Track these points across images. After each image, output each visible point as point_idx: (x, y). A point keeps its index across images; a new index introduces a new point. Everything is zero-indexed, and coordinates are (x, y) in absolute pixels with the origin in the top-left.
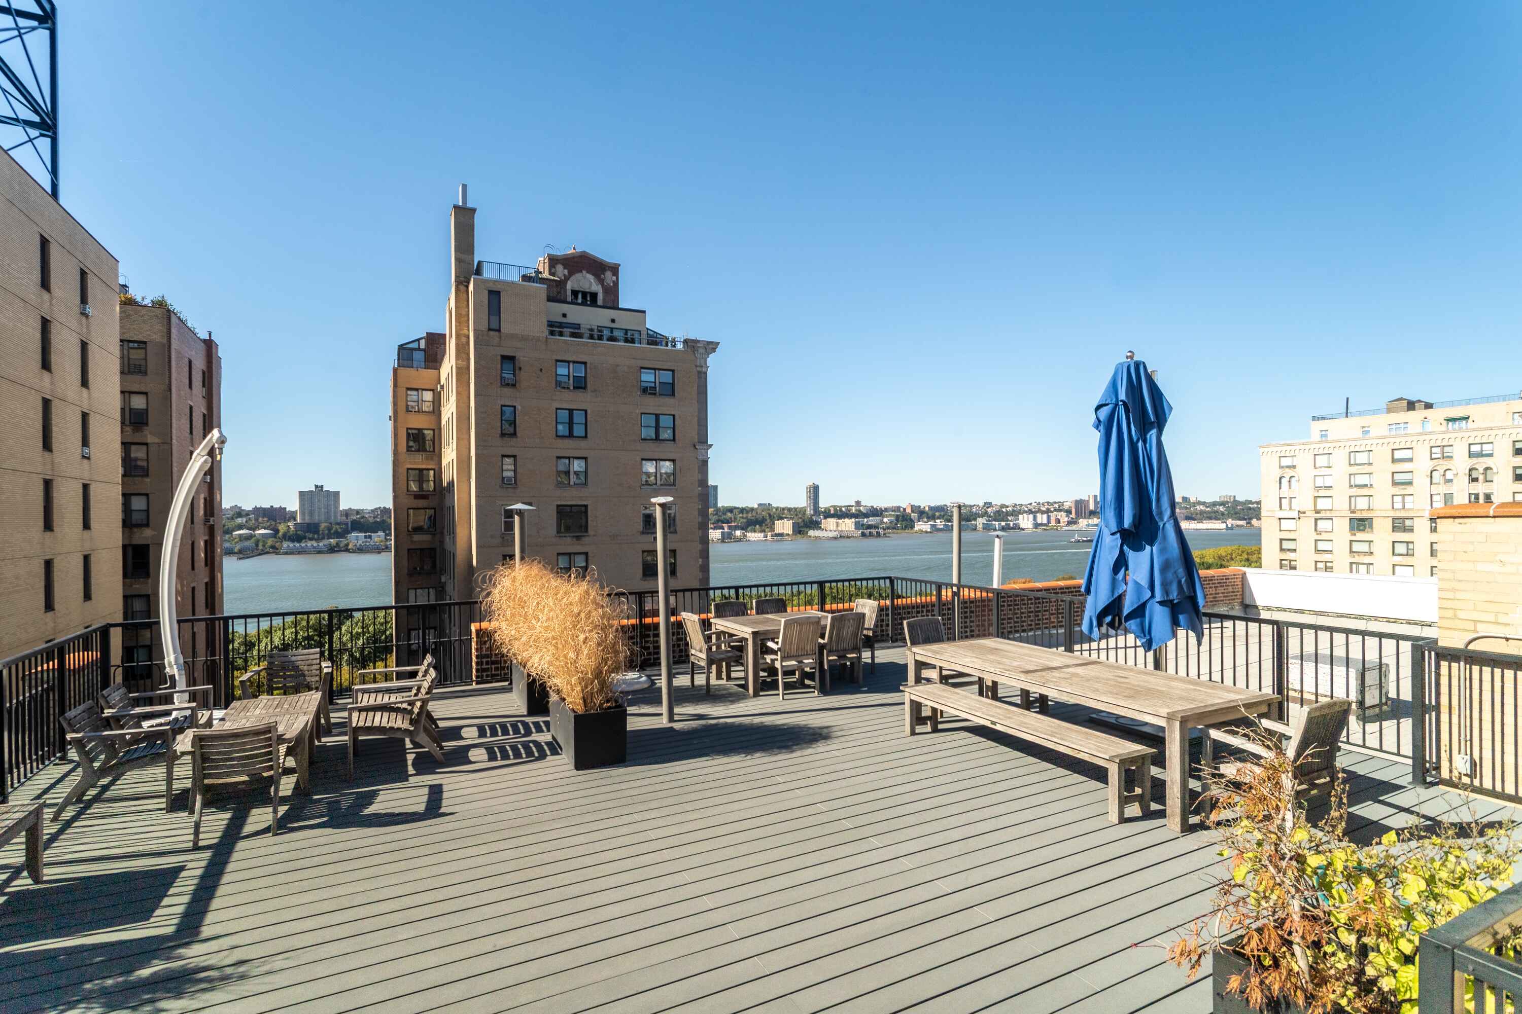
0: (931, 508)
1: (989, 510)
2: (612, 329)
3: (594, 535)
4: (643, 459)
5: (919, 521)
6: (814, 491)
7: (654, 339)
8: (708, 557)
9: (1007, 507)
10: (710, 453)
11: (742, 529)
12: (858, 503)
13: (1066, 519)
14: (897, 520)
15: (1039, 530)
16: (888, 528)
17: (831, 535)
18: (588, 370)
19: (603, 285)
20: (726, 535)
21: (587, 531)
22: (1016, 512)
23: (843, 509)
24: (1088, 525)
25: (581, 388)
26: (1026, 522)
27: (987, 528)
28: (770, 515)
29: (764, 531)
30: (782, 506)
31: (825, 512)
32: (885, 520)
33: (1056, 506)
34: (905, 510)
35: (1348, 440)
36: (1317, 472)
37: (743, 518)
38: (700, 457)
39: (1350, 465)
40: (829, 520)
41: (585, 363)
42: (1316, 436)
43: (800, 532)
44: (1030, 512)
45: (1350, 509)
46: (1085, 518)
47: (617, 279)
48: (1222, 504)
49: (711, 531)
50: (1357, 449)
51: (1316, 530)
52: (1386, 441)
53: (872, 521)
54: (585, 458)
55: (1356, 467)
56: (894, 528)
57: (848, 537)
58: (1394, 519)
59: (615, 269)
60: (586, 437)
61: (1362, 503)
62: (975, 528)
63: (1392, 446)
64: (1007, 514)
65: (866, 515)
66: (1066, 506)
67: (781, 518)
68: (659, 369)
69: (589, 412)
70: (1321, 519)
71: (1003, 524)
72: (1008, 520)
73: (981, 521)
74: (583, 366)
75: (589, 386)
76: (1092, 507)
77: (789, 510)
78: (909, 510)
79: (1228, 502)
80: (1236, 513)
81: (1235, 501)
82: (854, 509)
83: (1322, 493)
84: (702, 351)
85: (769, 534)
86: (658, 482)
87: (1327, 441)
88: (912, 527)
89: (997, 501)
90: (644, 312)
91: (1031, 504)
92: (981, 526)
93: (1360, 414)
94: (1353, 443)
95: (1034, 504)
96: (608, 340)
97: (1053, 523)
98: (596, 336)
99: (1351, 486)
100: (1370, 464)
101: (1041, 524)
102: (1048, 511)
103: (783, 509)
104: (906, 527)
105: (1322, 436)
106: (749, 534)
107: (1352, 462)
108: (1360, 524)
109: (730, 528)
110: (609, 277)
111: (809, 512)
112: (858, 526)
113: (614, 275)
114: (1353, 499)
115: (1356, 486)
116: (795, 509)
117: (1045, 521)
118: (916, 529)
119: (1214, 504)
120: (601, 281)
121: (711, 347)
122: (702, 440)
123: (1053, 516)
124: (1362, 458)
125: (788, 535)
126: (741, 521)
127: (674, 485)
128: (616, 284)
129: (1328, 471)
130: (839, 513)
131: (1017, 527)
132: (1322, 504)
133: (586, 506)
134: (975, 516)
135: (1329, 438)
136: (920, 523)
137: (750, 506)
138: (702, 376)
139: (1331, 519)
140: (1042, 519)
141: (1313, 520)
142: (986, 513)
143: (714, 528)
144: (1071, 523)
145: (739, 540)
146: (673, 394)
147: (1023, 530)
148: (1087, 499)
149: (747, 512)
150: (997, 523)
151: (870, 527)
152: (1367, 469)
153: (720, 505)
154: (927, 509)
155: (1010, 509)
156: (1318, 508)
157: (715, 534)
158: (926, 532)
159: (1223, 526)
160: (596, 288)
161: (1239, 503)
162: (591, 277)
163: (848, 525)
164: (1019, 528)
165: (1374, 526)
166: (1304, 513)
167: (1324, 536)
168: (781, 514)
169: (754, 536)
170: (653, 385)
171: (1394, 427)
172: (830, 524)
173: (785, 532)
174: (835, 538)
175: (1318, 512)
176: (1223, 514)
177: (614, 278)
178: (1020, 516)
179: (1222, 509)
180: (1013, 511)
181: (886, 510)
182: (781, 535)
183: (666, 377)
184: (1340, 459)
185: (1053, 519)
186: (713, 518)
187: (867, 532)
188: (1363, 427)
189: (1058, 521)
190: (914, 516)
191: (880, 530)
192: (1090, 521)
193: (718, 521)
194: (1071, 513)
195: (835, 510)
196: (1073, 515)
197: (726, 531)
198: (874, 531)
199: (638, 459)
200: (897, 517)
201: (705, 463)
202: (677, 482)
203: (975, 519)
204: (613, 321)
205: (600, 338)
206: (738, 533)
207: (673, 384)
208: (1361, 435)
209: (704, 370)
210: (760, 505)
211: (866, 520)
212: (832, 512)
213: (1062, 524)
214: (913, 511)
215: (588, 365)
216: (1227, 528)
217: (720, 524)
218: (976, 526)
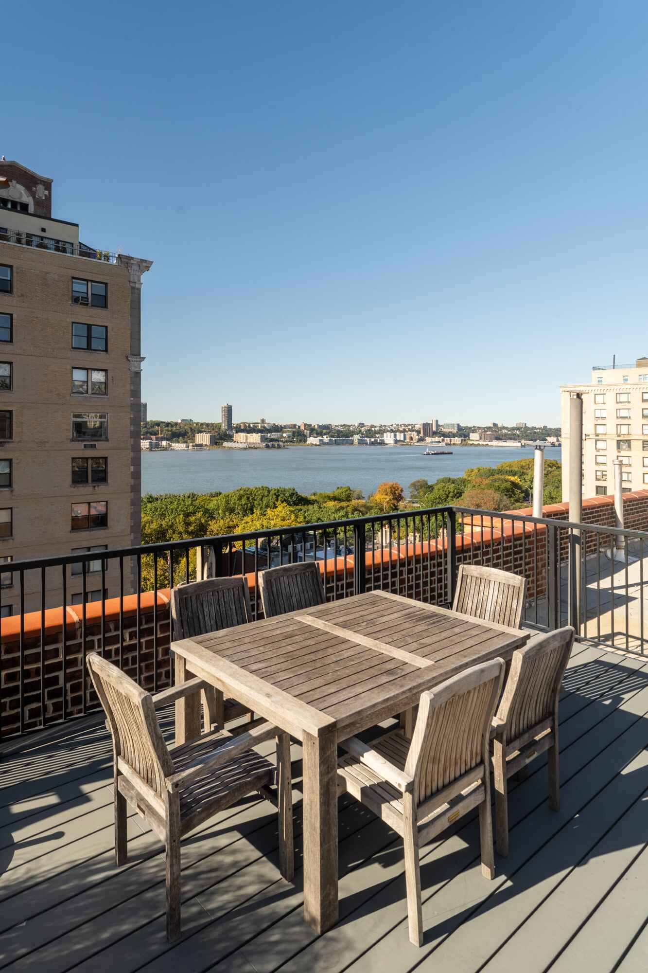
0: (319, 426)
1: (363, 429)
2: (42, 238)
3: (20, 442)
4: (73, 368)
5: (310, 436)
6: (229, 410)
7: (87, 252)
8: (140, 465)
9: (376, 427)
10: (143, 365)
11: (168, 439)
12: (263, 421)
13: (417, 437)
14: (294, 435)
15: (398, 445)
16: (286, 441)
17: (241, 446)
18: (15, 274)
19: (34, 198)
20: (154, 446)
21: (11, 437)
22: (382, 431)
23: (252, 425)
24: (432, 442)
25: (7, 292)
26: (389, 438)
27: (361, 442)
28: (191, 428)
29: (186, 442)
30: (202, 422)
31: (237, 427)
32: (285, 435)
33: (410, 427)
34: (299, 427)
35: (615, 385)
36: (597, 407)
37: (168, 431)
38: (133, 369)
39: (617, 402)
40: (240, 434)
41: (11, 267)
42: (595, 382)
43: (216, 443)
44: (391, 431)
45: (617, 434)
46: (430, 437)
47: (50, 193)
48: (518, 429)
49: (142, 441)
50: (621, 391)
51: (596, 449)
52: (639, 386)
53: (274, 435)
54: (10, 363)
55: (621, 404)
56: (291, 442)
57: (256, 448)
58: (644, 441)
59: (47, 185)
60: (11, 341)
61: (624, 430)
62: (352, 443)
63: (642, 391)
64: (376, 432)
65: (269, 431)
66: (417, 427)
67: (201, 432)
68: (92, 281)
69: (15, 316)
70: (599, 440)
71: (373, 440)
72: (376, 437)
73: (356, 438)
74: (9, 269)
75: (15, 290)
76: (434, 429)
77: (208, 425)
78: (302, 428)
79: (522, 428)
80: (527, 436)
81: (526, 427)
82: (260, 425)
83: (600, 422)
84: (135, 267)
85: (191, 444)
86: (90, 391)
87: (602, 385)
88: (305, 441)
89: (368, 423)
90: (77, 225)
91: (392, 425)
92: (357, 441)
93: (622, 367)
94: (619, 387)
95: (394, 426)
96: (37, 246)
97: (408, 440)
98: (24, 241)
99: (618, 417)
100: (629, 402)
101: (400, 441)
102: (404, 431)
103: (202, 424)
104: (300, 441)
105: (599, 381)
106: (173, 445)
107: (618, 401)
108: (623, 443)
109: (157, 439)
110: (41, 191)
111: (224, 427)
112: (263, 439)
113: (46, 189)
114: (619, 427)
115: (621, 417)
116: (213, 424)
117: (402, 439)
118: (308, 442)
119: (513, 429)
120: (33, 194)
121: (145, 265)
122: (135, 351)
123: (408, 434)
124: (624, 398)
125: (206, 445)
126: (166, 432)
127: (105, 394)
128: (49, 198)
129: (602, 406)
130: (248, 429)
131: (382, 443)
132: (600, 429)
133: (10, 412)
134: (352, 434)
135: (604, 383)
136: (312, 438)
137: (175, 421)
138: (136, 293)
139: (605, 441)
140: (400, 436)
141: (594, 441)
142: (360, 431)
143: (144, 439)
144: (420, 440)
145: (165, 449)
146: (105, 306)
147: (387, 444)
148: (431, 423)
149: (172, 426)
150: (368, 439)
151: (272, 440)
152: (627, 406)
153: (148, 419)
154: (316, 427)
155: (377, 429)
156: (598, 432)
157: (145, 444)
158: (316, 445)
159: (519, 444)
160: (27, 199)
161: (529, 429)
162: (21, 188)
163: (255, 438)
164: (384, 443)
165: (632, 446)
166: (589, 436)
167: (601, 453)
168: (201, 428)
169: (178, 446)
170: (85, 295)
171: (642, 377)
172: (241, 437)
173: (204, 443)
174: (245, 449)
175: (597, 435)
176: (519, 436)
177: (46, 192)
178: (385, 434)
179: (518, 432)
180: (380, 430)
181: (285, 427)
182: (201, 445)
183: (100, 290)
184: (610, 398)
185: (408, 437)
186: (143, 430)
187: (270, 444)
188: (624, 376)
189: (411, 439)
190: (307, 432)
191: (280, 443)
192: (433, 439)
193: (147, 433)
194: (420, 433)
195: (245, 426)
196: (422, 435)
197: (154, 441)
198: (275, 444)
199: (69, 367)
200: (294, 432)
201: (137, 374)
202: (109, 391)
203: (352, 436)
204: (43, 230)
205: (29, 243)
206: (164, 443)
207: (106, 297)
208: (623, 382)
209: (137, 286)
210: (183, 420)
211: (269, 435)
212: (243, 428)
213: (414, 441)
214: (305, 429)
215: (14, 269)
216: (522, 446)
217: (148, 435)
218: (353, 441)
